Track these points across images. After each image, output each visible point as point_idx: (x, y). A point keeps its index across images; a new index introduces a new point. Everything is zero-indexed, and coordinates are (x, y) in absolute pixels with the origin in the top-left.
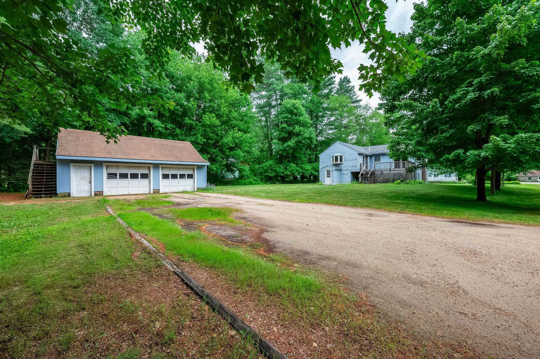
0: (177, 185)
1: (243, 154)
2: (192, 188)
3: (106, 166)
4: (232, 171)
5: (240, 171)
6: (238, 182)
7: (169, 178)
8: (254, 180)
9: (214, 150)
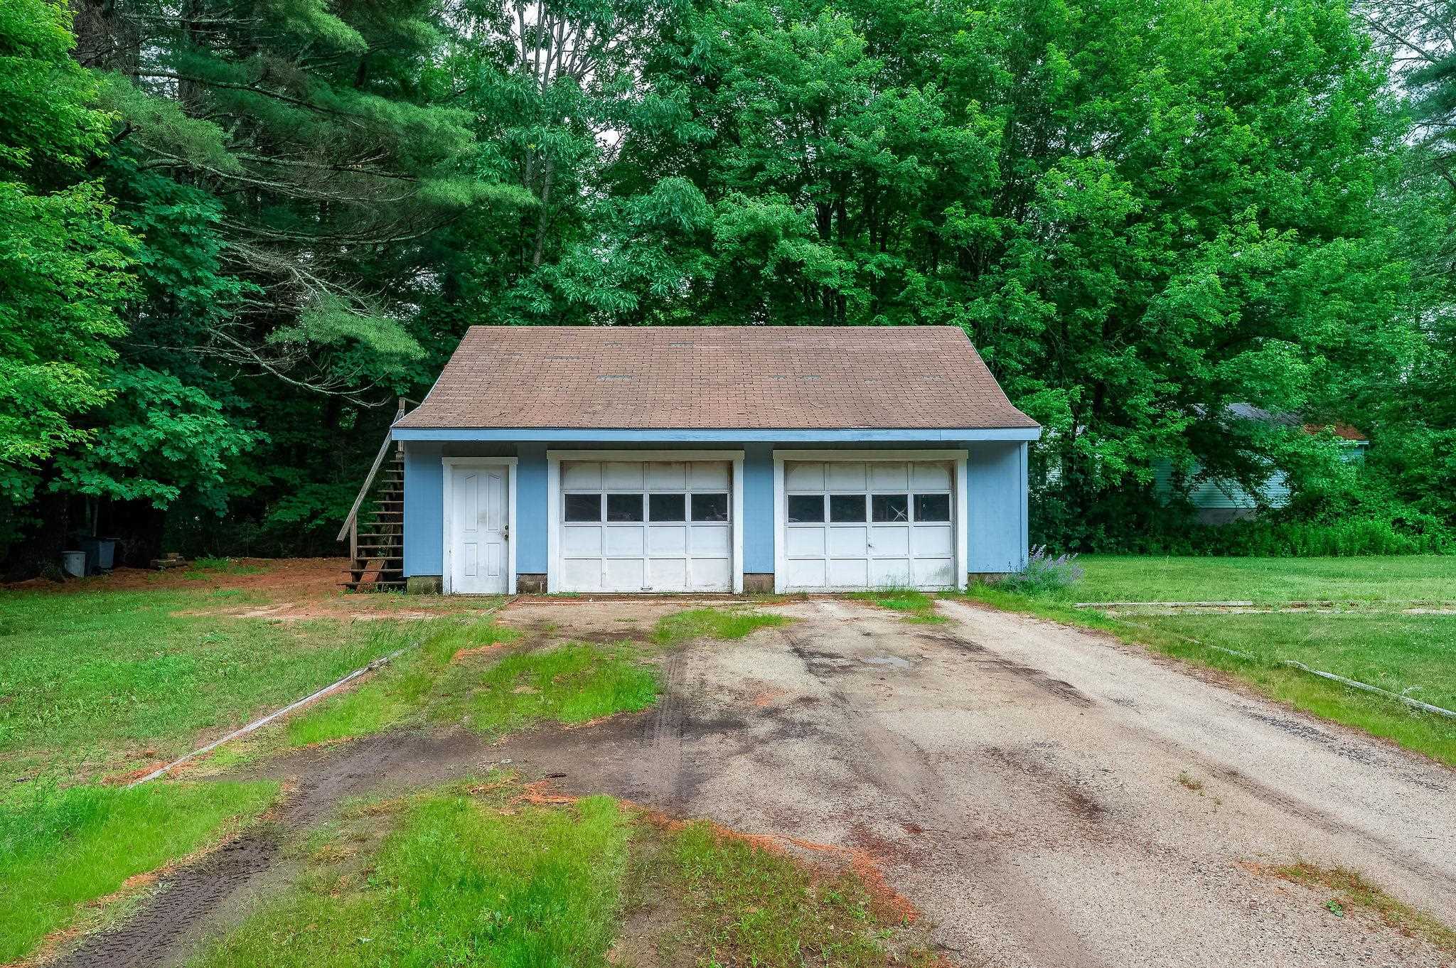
0: (861, 553)
1: (1301, 367)
2: (944, 572)
3: (562, 463)
4: (1249, 474)
5: (1295, 468)
6: (1282, 537)
7: (820, 518)
8: (1399, 523)
9: (1113, 361)
